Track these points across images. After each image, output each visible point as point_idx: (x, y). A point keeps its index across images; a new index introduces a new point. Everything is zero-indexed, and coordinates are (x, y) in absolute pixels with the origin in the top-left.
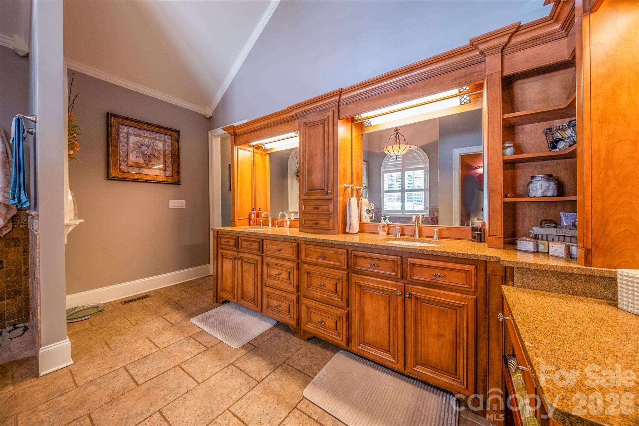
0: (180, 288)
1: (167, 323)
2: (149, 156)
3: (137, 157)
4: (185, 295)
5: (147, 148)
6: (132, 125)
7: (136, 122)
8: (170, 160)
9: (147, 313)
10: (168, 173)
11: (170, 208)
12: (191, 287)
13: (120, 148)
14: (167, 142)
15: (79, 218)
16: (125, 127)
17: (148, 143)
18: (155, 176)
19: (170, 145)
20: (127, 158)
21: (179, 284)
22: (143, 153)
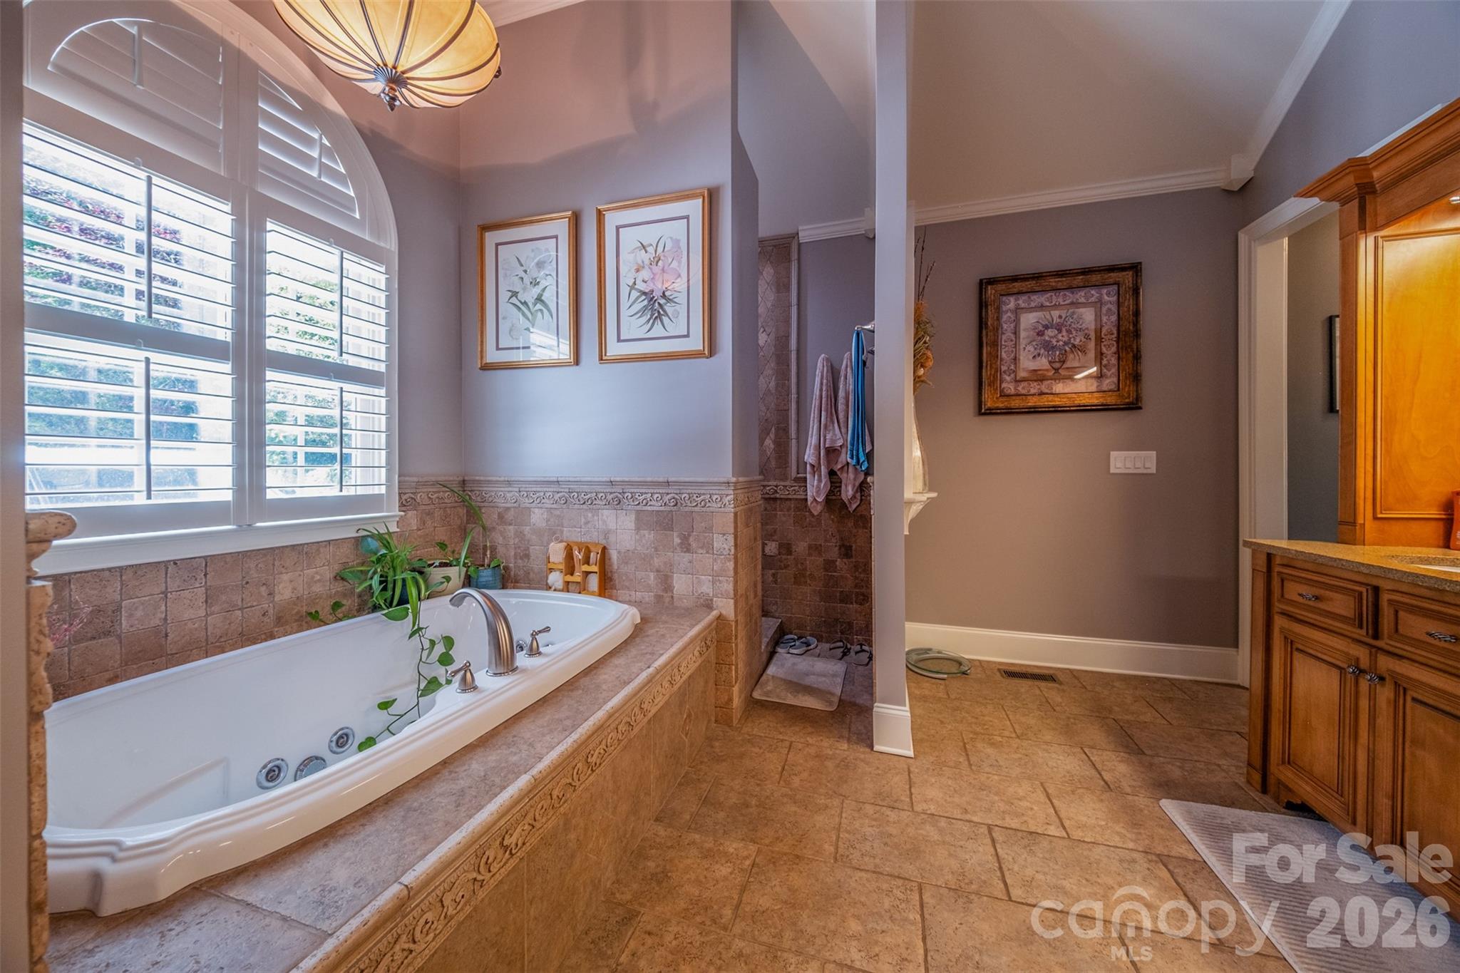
0: (1136, 688)
1: (1093, 772)
2: (1061, 350)
3: (1034, 357)
4: (1148, 716)
5: (1056, 332)
6: (1024, 290)
7: (1033, 278)
8: (1114, 349)
9: (1048, 722)
10: (1109, 383)
11: (1112, 471)
12: (1170, 700)
13: (1001, 345)
14: (1106, 303)
15: (931, 490)
16: (1012, 299)
17: (1058, 320)
18: (1074, 395)
19: (1114, 309)
20: (1015, 364)
21: (1135, 677)
22: (1047, 346)
